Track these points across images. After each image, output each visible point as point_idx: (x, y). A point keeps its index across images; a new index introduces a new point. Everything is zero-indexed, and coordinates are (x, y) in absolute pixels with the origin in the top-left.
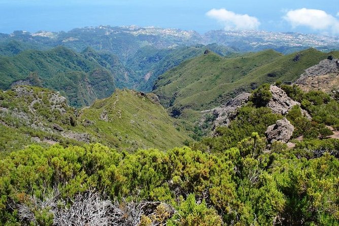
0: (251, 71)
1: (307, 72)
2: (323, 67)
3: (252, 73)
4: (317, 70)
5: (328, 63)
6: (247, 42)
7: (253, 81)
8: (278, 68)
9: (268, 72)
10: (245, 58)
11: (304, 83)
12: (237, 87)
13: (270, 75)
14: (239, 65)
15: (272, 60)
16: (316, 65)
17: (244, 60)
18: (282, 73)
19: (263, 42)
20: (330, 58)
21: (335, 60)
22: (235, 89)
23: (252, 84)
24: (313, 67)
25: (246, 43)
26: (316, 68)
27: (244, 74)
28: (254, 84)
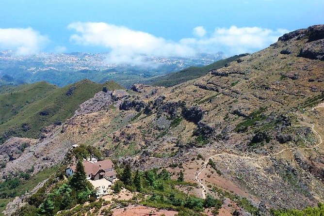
0: (23, 108)
1: (82, 107)
2: (97, 101)
3: (23, 112)
4: (92, 105)
5: (103, 97)
6: (24, 67)
7: (25, 121)
8: (51, 105)
9: (40, 110)
10: (15, 94)
11: (74, 123)
12: (7, 130)
13: (42, 114)
14: (9, 102)
15: (45, 95)
16: (91, 99)
17: (14, 96)
18: (55, 110)
19: (43, 66)
20: (105, 90)
21: (110, 92)
22: (4, 132)
23: (23, 125)
24: (87, 102)
25: (23, 70)
26: (91, 102)
27: (16, 113)
28: (25, 125)
